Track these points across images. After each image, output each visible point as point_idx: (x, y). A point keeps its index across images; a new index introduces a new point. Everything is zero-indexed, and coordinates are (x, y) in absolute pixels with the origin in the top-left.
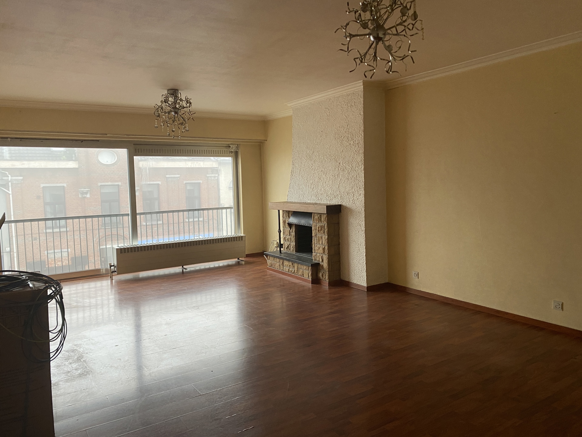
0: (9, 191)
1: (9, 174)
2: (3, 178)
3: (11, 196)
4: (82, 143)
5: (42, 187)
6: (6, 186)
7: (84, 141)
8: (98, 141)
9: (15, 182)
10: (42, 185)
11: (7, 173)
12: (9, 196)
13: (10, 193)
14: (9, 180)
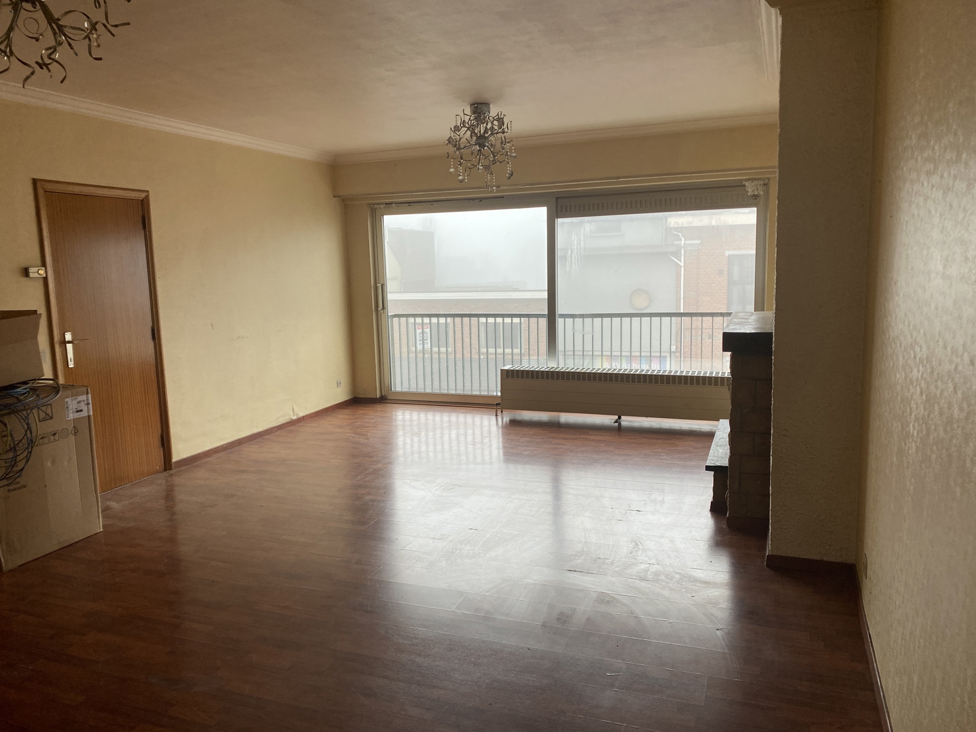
0: (681, 262)
1: (682, 237)
2: (675, 242)
3: (683, 268)
4: (481, 202)
5: (727, 255)
6: (677, 254)
7: (483, 200)
8: (502, 197)
9: (689, 249)
10: (727, 253)
11: (680, 234)
12: (681, 269)
13: (682, 265)
14: (682, 245)
